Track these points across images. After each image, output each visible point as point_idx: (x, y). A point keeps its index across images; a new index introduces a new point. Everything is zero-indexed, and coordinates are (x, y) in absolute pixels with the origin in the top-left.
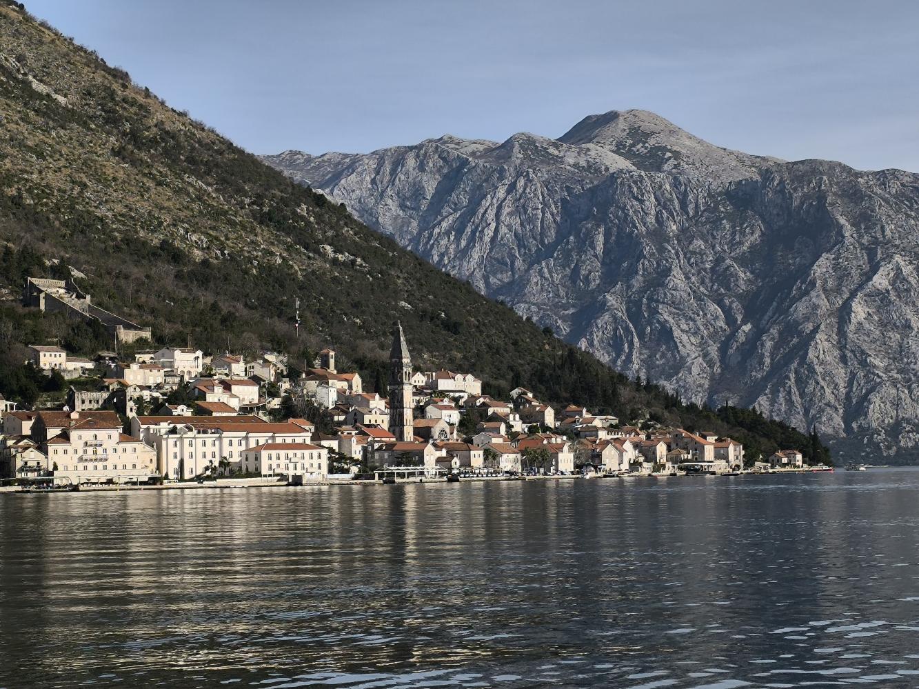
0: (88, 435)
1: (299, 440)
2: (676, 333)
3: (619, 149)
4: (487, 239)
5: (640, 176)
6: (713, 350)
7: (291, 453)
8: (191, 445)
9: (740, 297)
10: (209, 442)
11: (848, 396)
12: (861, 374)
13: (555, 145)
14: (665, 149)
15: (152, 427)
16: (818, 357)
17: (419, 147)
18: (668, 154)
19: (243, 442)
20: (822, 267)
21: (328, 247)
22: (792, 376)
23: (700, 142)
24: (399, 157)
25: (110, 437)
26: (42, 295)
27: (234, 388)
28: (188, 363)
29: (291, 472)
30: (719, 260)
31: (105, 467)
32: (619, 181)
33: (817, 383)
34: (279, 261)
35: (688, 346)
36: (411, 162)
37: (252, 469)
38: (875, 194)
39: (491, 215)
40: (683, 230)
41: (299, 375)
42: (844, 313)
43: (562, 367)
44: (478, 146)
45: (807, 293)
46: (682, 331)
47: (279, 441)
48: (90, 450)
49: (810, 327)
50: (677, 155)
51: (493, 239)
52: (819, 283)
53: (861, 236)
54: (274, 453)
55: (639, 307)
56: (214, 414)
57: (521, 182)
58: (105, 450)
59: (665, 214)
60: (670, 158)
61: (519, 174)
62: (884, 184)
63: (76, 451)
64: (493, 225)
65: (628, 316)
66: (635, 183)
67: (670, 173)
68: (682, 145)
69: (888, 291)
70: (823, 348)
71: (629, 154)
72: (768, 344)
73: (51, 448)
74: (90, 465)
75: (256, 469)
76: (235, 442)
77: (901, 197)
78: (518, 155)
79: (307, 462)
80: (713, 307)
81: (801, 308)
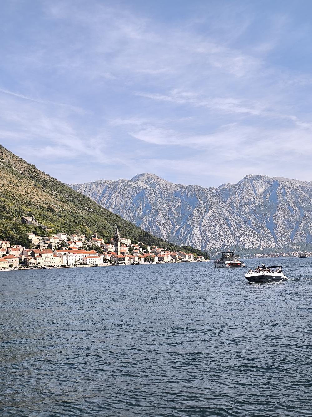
0: (46, 255)
1: (95, 255)
2: (160, 228)
3: (145, 183)
4: (113, 205)
5: (151, 189)
6: (169, 231)
7: (94, 258)
8: (70, 257)
9: (176, 219)
10: (74, 256)
11: (202, 243)
12: (205, 237)
13: (129, 181)
14: (156, 183)
15: (60, 253)
16: (194, 233)
17: (96, 182)
18: (157, 184)
19: (82, 256)
20: (195, 211)
21: (87, 208)
22: (189, 238)
23: (165, 181)
24: (91, 185)
25: (51, 255)
26: (27, 221)
27: (76, 243)
28: (64, 237)
29: (95, 263)
30: (170, 209)
31: (50, 263)
32: (146, 190)
33: (195, 240)
34: (76, 211)
35: (163, 231)
36: (94, 186)
37: (85, 263)
38: (208, 193)
39: (114, 199)
40: (161, 202)
41: (89, 239)
42: (201, 223)
43: (145, 236)
44: (111, 182)
45: (192, 217)
46: (162, 227)
47: (91, 256)
48: (46, 259)
49: (193, 226)
50: (159, 184)
51: (115, 205)
52: (195, 215)
53: (204, 204)
54: (90, 259)
55: (151, 221)
56: (73, 249)
57: (121, 191)
58: (50, 259)
59: (157, 199)
60: (158, 185)
61: (121, 189)
62: (210, 191)
63: (43, 259)
64: (115, 201)
65: (148, 224)
66: (150, 191)
67: (158, 188)
68: (161, 181)
69: (211, 217)
70: (196, 231)
71: (148, 184)
72: (183, 230)
73: (37, 259)
74: (47, 262)
75: (86, 263)
76: (80, 256)
77: (214, 194)
78: (120, 184)
79: (98, 261)
80: (169, 221)
81: (190, 221)
